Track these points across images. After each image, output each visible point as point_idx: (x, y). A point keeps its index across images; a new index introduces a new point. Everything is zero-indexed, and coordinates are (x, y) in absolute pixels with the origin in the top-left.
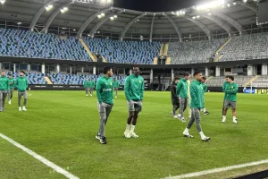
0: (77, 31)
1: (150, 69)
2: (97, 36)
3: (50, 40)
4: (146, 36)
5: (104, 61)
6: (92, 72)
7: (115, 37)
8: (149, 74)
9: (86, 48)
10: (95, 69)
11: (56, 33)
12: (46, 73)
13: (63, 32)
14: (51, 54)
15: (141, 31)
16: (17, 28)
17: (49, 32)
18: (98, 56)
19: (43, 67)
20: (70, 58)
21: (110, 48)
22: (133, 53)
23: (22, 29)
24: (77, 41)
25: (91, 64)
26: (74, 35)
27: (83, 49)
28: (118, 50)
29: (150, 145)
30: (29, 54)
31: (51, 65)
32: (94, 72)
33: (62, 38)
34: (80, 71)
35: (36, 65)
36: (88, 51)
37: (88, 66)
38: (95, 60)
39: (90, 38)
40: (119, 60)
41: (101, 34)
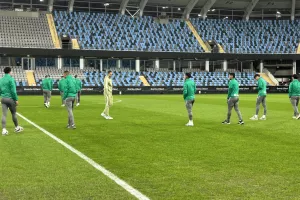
0: (183, 10)
1: (291, 62)
2: (211, 16)
3: (147, 26)
4: (286, 12)
5: (221, 51)
6: (203, 68)
7: (238, 15)
8: (291, 68)
9: (195, 34)
10: (207, 63)
11: (154, 15)
12: (142, 70)
13: (164, 14)
14: (147, 45)
15: (277, 5)
16: (103, 11)
17: (144, 14)
18: (212, 46)
19: (138, 62)
20: (173, 49)
21: (230, 32)
22: (265, 38)
23: (110, 12)
24: (182, 25)
25: (203, 57)
26: (179, 16)
27: (191, 35)
28: (242, 35)
29: (274, 174)
30: (120, 46)
31: (147, 59)
32: (207, 68)
33: (162, 22)
34: (187, 67)
35: (128, 59)
36: (198, 38)
37: (198, 60)
38: (207, 50)
39: (201, 19)
40: (244, 48)
41: (216, 12)
